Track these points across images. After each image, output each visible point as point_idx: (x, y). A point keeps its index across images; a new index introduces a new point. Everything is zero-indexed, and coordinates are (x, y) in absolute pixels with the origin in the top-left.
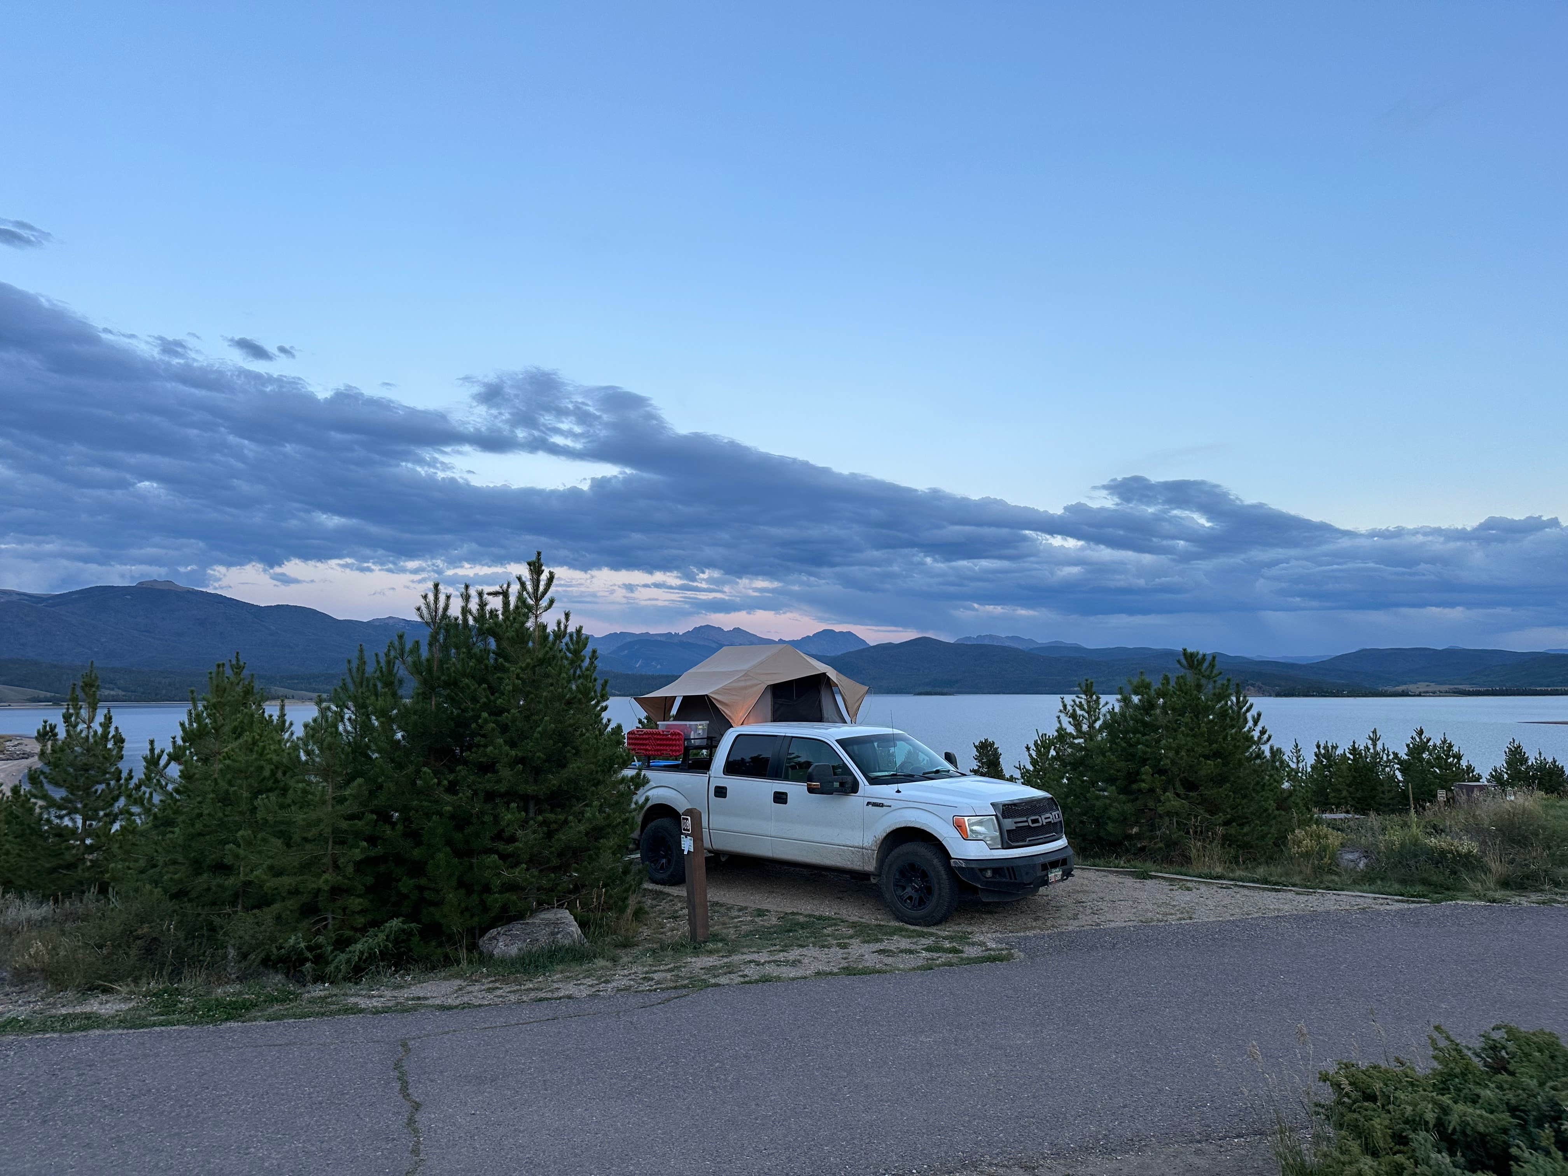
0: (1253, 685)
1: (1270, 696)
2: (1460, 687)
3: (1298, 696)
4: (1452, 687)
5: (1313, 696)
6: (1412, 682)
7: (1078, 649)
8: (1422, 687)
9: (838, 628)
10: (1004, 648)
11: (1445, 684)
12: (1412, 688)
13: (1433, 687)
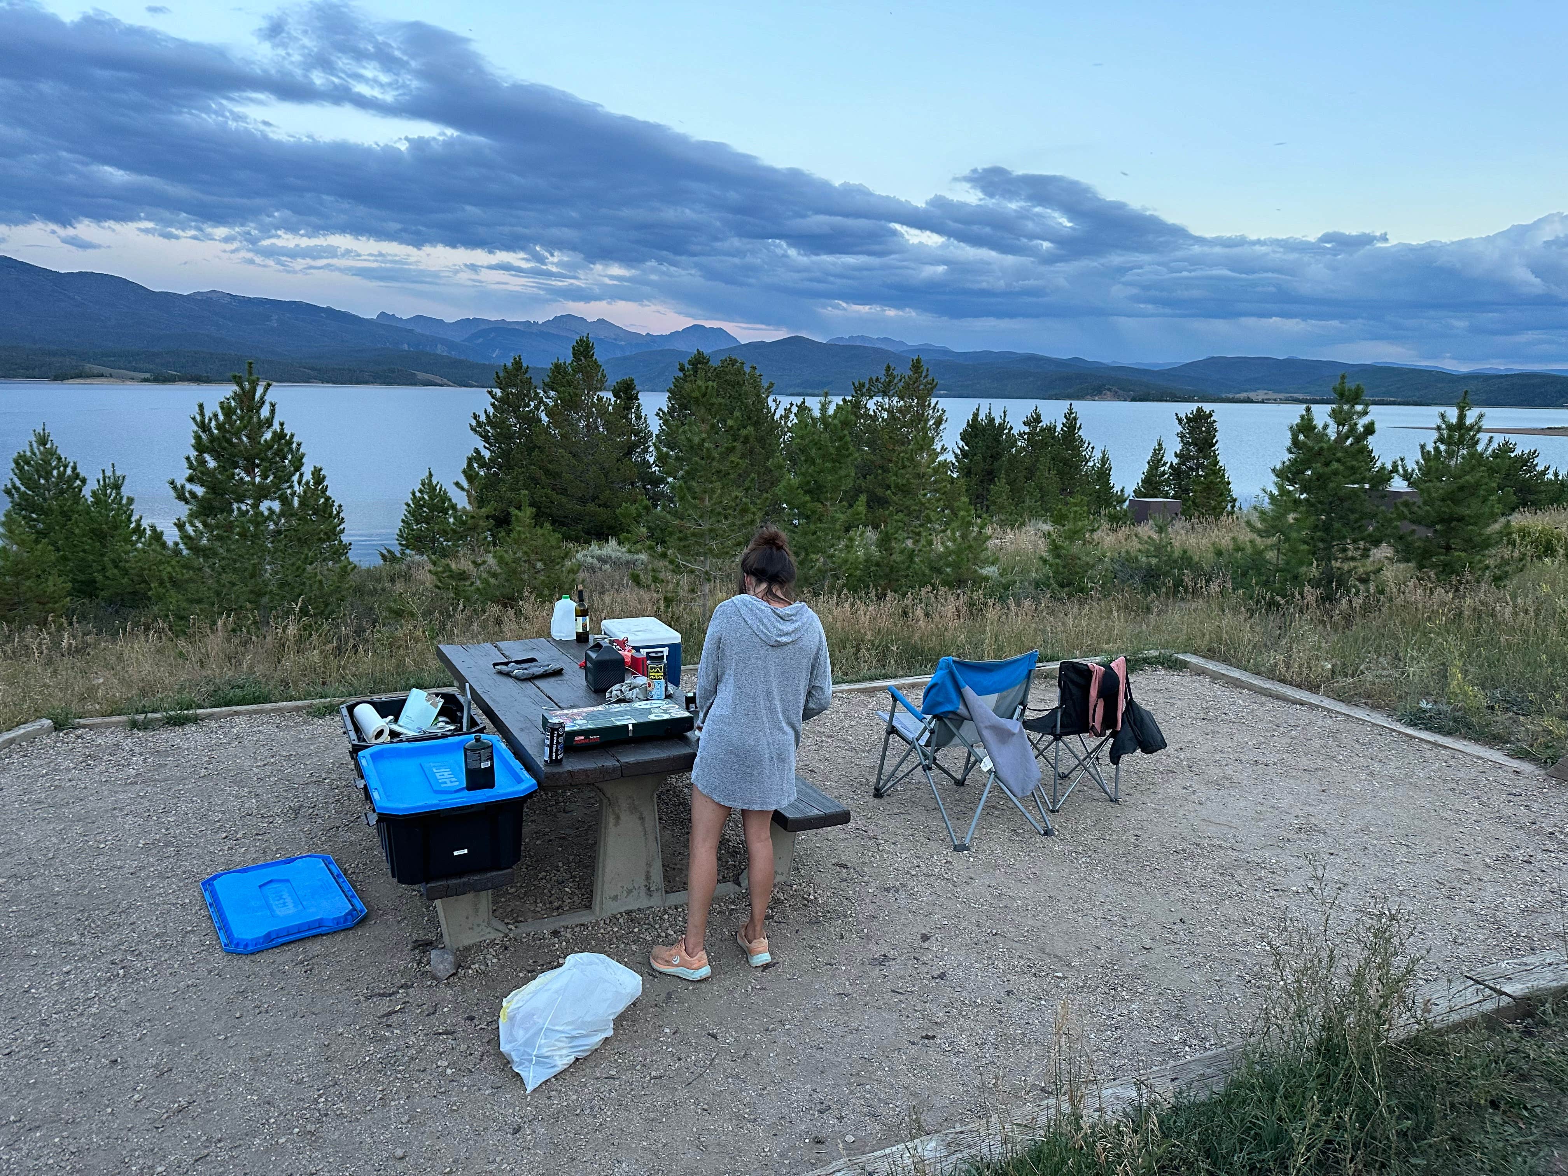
0: (1109, 390)
1: (1125, 400)
2: (1295, 395)
3: (1153, 401)
4: (1288, 395)
5: (1166, 401)
6: (1252, 390)
7: (946, 352)
8: (1261, 395)
9: (708, 324)
10: (876, 350)
11: (1282, 392)
12: (1252, 395)
13: (1272, 395)
